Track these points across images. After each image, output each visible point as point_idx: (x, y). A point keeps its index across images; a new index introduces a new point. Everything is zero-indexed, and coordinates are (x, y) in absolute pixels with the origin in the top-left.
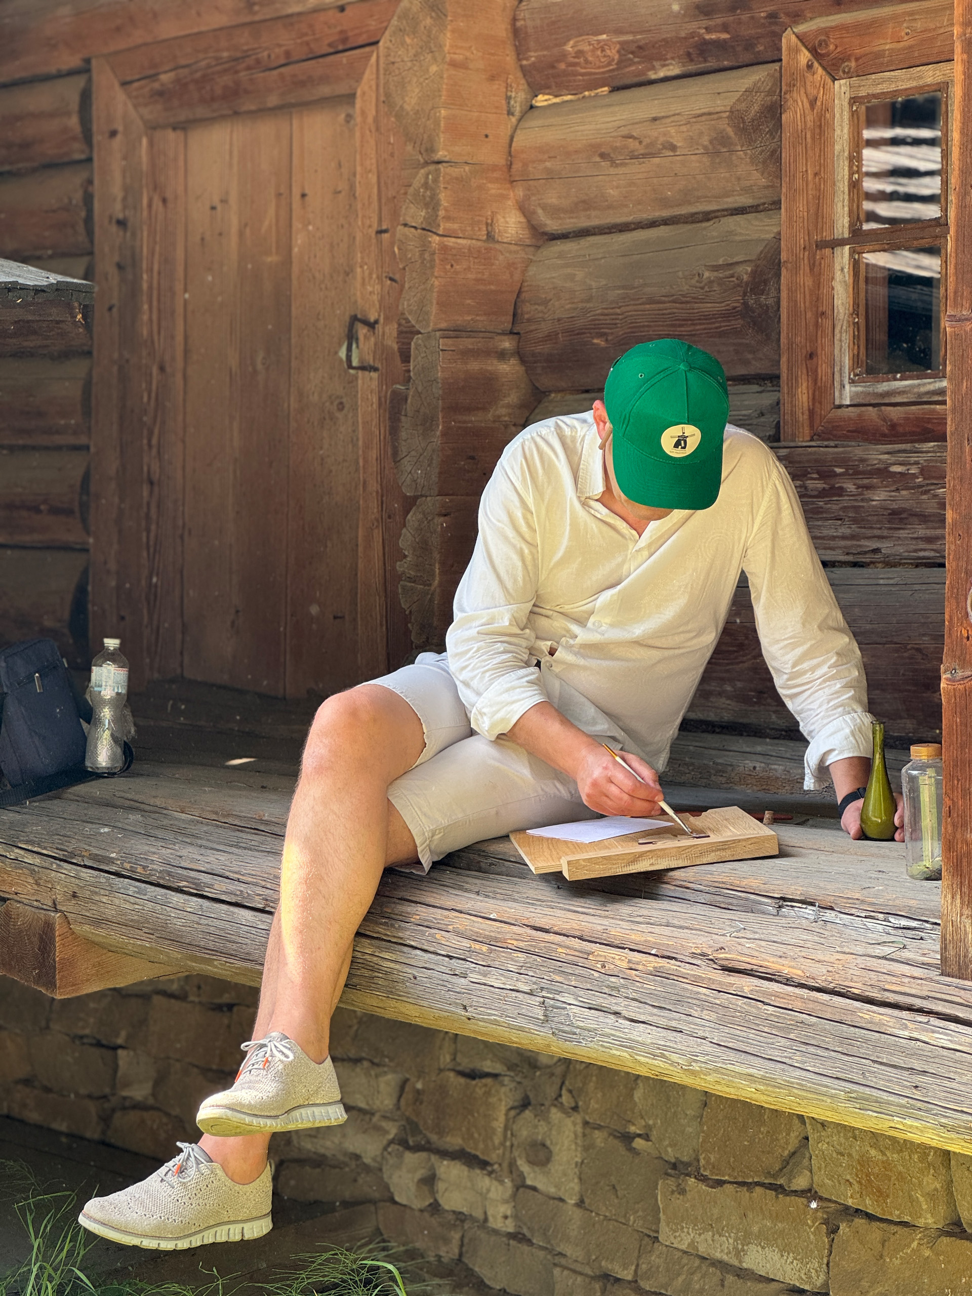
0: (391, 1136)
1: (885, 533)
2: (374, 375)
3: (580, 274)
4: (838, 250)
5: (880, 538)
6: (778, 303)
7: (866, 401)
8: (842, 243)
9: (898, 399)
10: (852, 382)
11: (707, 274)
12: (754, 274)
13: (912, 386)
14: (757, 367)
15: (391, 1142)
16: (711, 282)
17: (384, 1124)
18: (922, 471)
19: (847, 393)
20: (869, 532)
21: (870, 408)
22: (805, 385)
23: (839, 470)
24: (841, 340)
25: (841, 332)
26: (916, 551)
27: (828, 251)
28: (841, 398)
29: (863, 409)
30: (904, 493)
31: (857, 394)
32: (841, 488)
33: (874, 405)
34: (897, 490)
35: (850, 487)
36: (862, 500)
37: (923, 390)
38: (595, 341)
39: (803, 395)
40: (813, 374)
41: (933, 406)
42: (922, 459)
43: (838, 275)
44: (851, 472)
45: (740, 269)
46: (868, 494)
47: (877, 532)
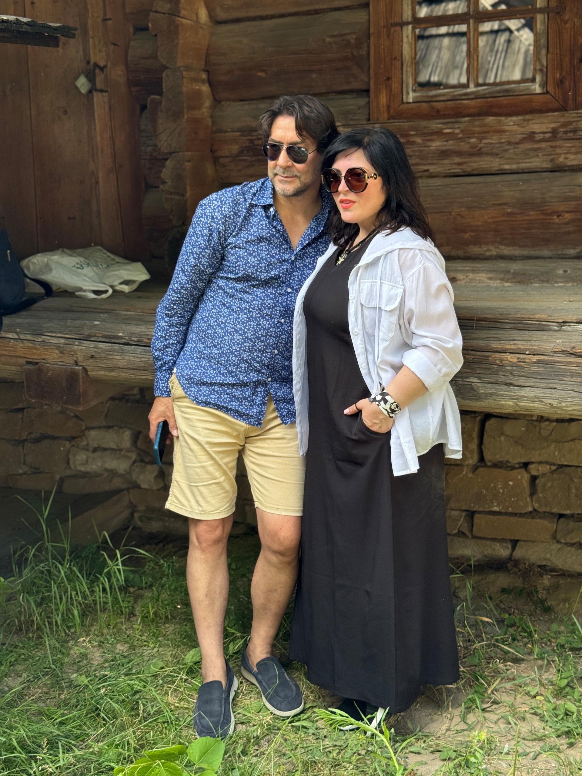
0: (133, 459)
1: (435, 162)
2: (105, 94)
3: (245, 41)
4: (405, 28)
5: (430, 164)
6: (368, 53)
7: (423, 99)
8: (408, 23)
9: (442, 98)
10: (414, 91)
11: (328, 40)
12: (356, 39)
13: (450, 92)
14: (356, 85)
15: (134, 462)
16: (330, 43)
17: (129, 454)
18: (462, 131)
19: (411, 97)
20: (425, 162)
21: (424, 104)
22: (384, 93)
23: (412, 133)
24: (407, 71)
25: (407, 67)
26: (449, 170)
27: (398, 28)
28: (407, 98)
29: (420, 104)
30: (451, 142)
31: (417, 97)
32: (413, 141)
33: (426, 102)
34: (447, 141)
35: (419, 140)
36: (425, 147)
37: (456, 93)
38: (259, 74)
39: (383, 99)
40: (389, 89)
41: (461, 102)
42: (462, 126)
43: (405, 39)
44: (419, 133)
45: (348, 37)
46: (429, 143)
47: (430, 162)
